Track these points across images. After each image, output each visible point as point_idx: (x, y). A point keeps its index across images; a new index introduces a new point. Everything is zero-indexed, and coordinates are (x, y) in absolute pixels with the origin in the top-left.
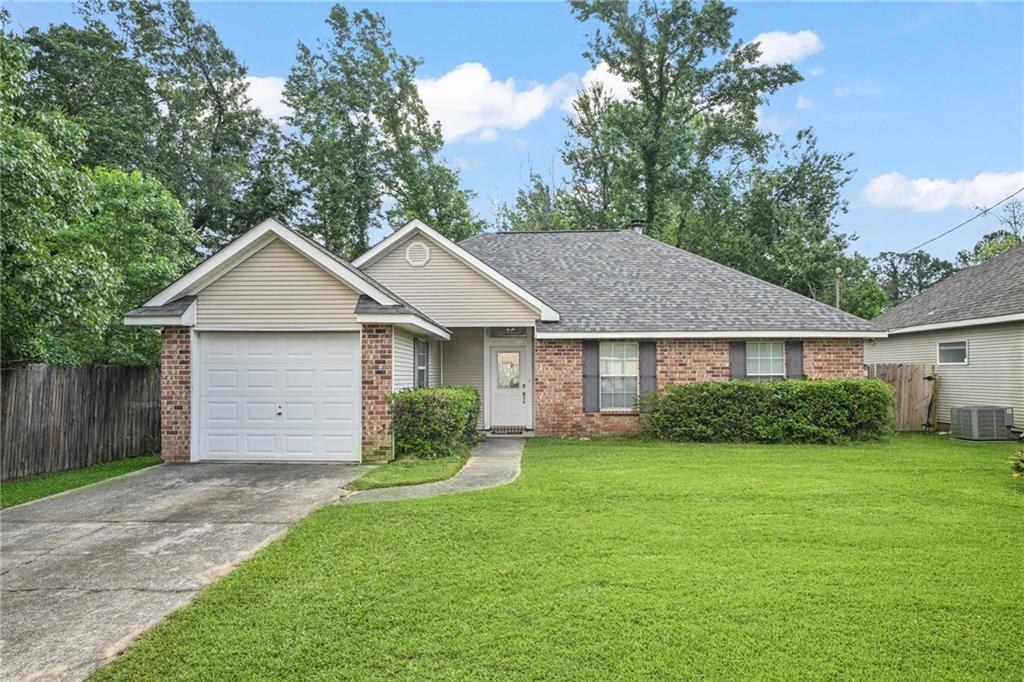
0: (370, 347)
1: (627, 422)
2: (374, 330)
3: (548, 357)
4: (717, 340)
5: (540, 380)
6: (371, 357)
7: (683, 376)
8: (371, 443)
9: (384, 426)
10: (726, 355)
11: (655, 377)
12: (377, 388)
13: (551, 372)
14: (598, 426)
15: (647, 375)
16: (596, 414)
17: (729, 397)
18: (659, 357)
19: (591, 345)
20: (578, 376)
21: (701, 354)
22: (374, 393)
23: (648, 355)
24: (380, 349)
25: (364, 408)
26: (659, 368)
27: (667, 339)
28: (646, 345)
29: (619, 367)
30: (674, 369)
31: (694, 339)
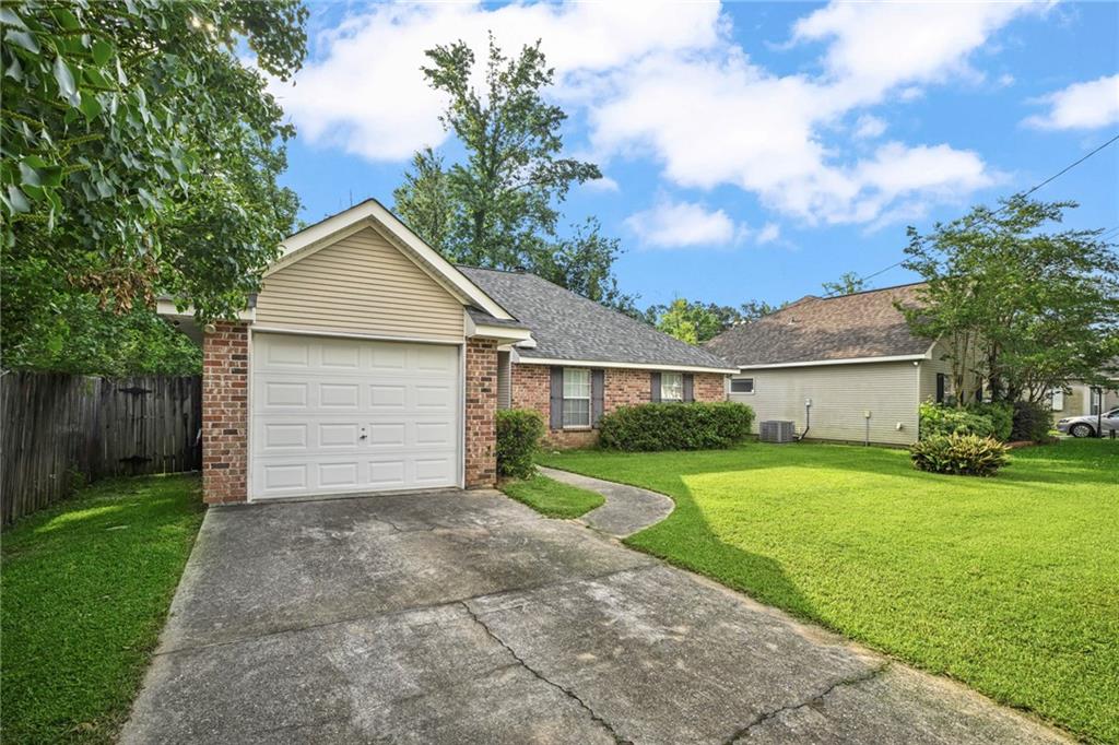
0: (476, 362)
1: (582, 437)
2: (480, 344)
3: (523, 380)
4: (643, 370)
5: (516, 400)
6: (477, 374)
7: (621, 399)
8: (476, 467)
9: (489, 448)
10: (649, 383)
11: (603, 399)
12: (482, 407)
13: (525, 393)
14: (561, 441)
15: (597, 398)
16: (560, 431)
17: (672, 416)
18: (606, 383)
19: (557, 371)
20: (546, 398)
21: (634, 382)
22: (480, 412)
23: (597, 380)
24: (486, 365)
25: (468, 429)
26: (606, 392)
27: (612, 368)
28: (597, 372)
29: (577, 390)
30: (615, 393)
31: (630, 369)
